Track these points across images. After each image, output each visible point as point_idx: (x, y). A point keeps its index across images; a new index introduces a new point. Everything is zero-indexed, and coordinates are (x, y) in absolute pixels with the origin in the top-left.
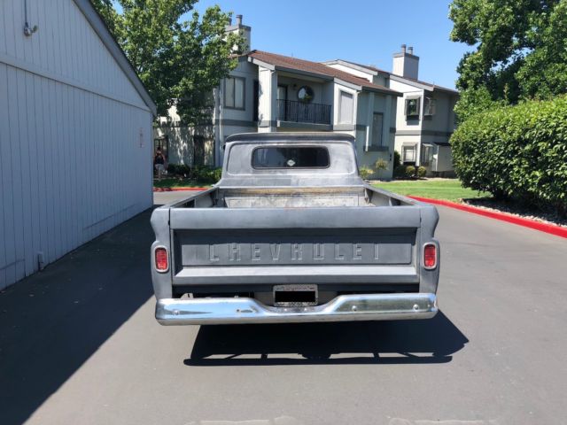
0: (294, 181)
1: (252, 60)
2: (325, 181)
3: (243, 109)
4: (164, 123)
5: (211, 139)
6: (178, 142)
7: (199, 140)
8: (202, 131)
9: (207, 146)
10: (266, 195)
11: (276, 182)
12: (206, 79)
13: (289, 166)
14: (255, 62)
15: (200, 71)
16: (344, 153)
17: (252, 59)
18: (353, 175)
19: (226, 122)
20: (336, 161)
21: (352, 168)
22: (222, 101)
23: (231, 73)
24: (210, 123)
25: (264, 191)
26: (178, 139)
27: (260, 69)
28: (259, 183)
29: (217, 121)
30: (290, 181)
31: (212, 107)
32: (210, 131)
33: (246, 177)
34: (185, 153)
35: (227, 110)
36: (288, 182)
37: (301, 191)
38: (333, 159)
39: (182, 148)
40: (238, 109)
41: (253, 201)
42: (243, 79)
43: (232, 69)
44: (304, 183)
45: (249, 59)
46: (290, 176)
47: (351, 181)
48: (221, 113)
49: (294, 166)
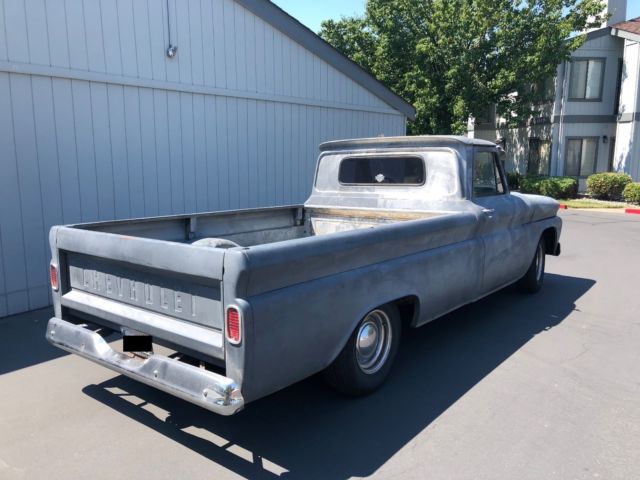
0: (381, 202)
1: (617, 32)
2: (418, 203)
3: (599, 99)
4: (503, 124)
5: (548, 141)
6: (515, 146)
7: (535, 143)
8: (538, 132)
9: (544, 150)
10: (351, 217)
11: (362, 202)
12: (536, 67)
13: (376, 182)
14: (621, 34)
15: (529, 58)
16: (444, 166)
17: (617, 30)
18: (453, 196)
19: (569, 119)
20: (433, 177)
21: (454, 186)
22: (566, 93)
23: (574, 54)
24: (547, 122)
25: (350, 213)
26: (515, 142)
27: (627, 43)
28: (344, 202)
29: (557, 119)
30: (376, 201)
31: (552, 101)
32: (548, 132)
33: (331, 194)
34: (521, 160)
35: (572, 104)
36: (374, 203)
37: (387, 215)
38: (430, 172)
39: (519, 154)
40: (589, 100)
41: (338, 224)
42: (603, 60)
43: (575, 49)
44: (392, 206)
45: (613, 32)
46: (377, 195)
47: (451, 205)
48: (564, 107)
49: (382, 182)
